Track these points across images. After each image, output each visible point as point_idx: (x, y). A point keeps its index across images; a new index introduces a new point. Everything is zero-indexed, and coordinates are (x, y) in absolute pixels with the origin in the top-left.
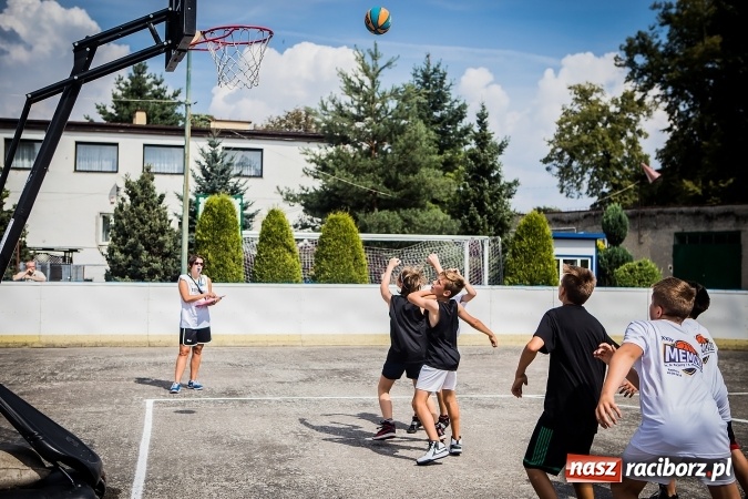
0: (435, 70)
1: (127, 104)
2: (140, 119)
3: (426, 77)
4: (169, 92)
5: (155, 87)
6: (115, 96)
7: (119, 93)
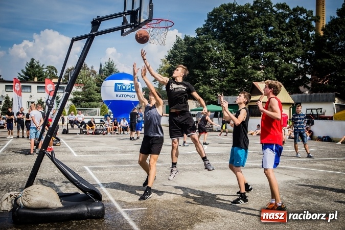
0: (111, 62)
1: (29, 70)
2: (36, 79)
3: (109, 64)
4: (41, 65)
5: (37, 64)
6: (26, 68)
7: (27, 67)
